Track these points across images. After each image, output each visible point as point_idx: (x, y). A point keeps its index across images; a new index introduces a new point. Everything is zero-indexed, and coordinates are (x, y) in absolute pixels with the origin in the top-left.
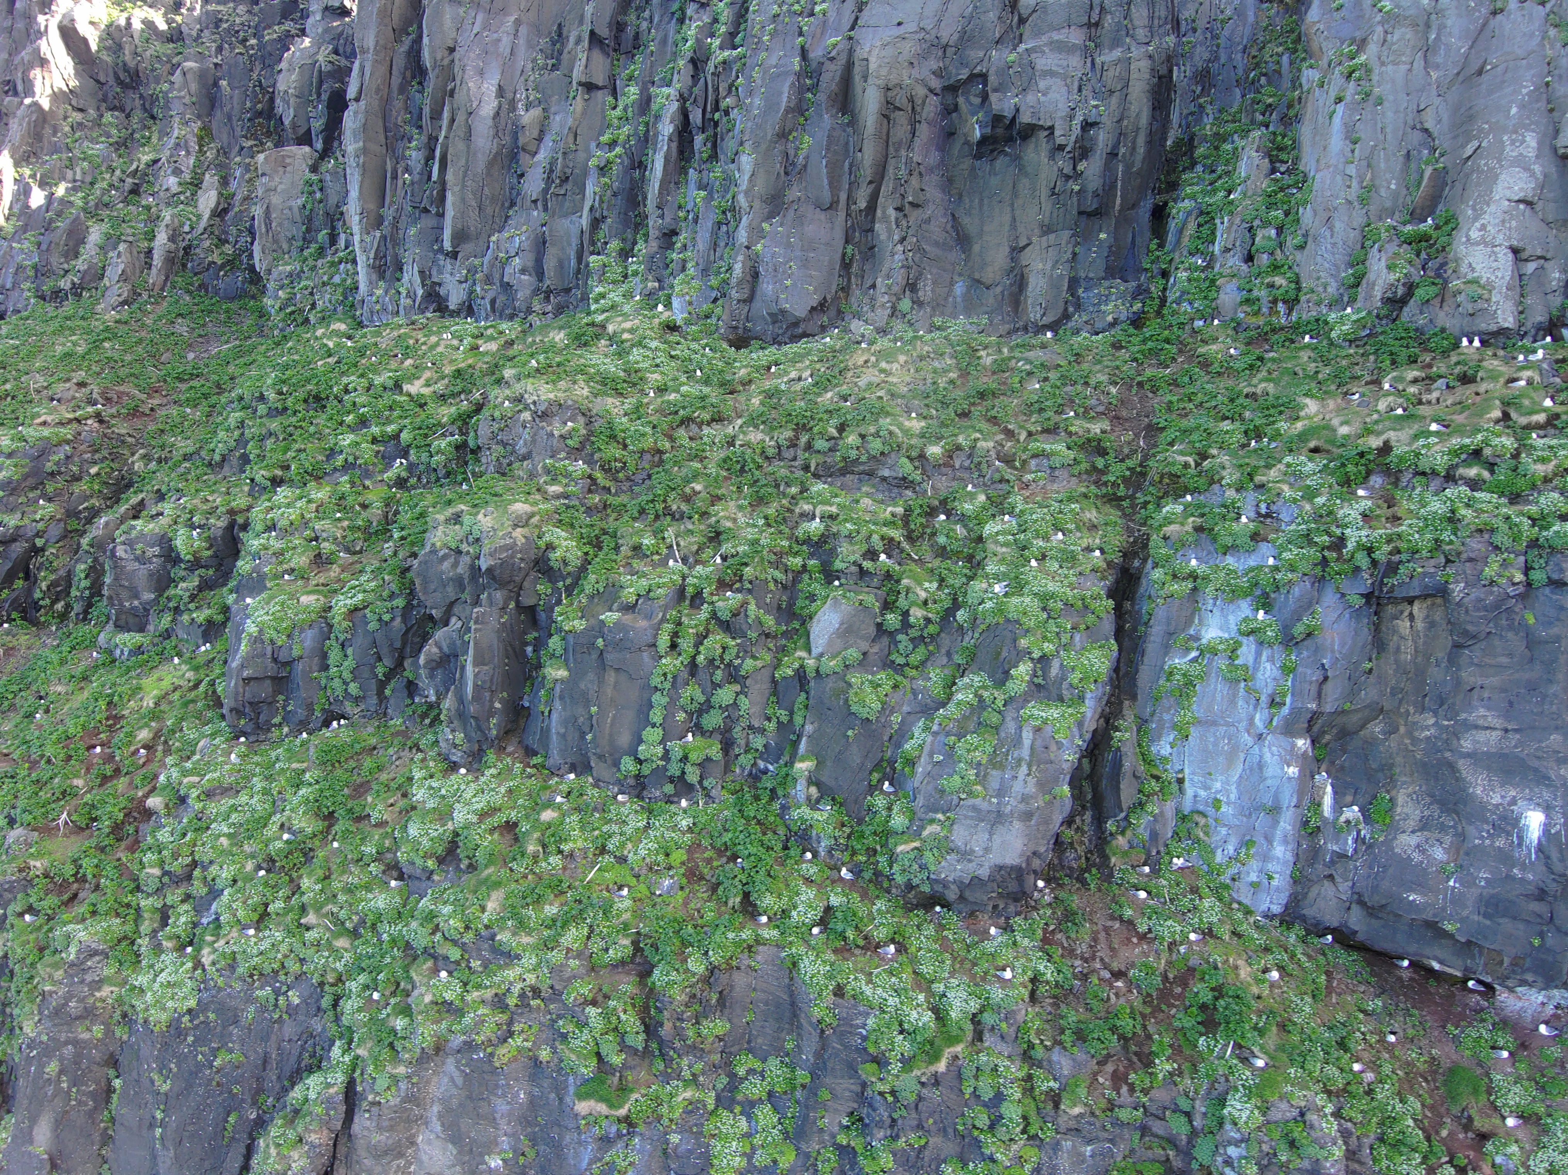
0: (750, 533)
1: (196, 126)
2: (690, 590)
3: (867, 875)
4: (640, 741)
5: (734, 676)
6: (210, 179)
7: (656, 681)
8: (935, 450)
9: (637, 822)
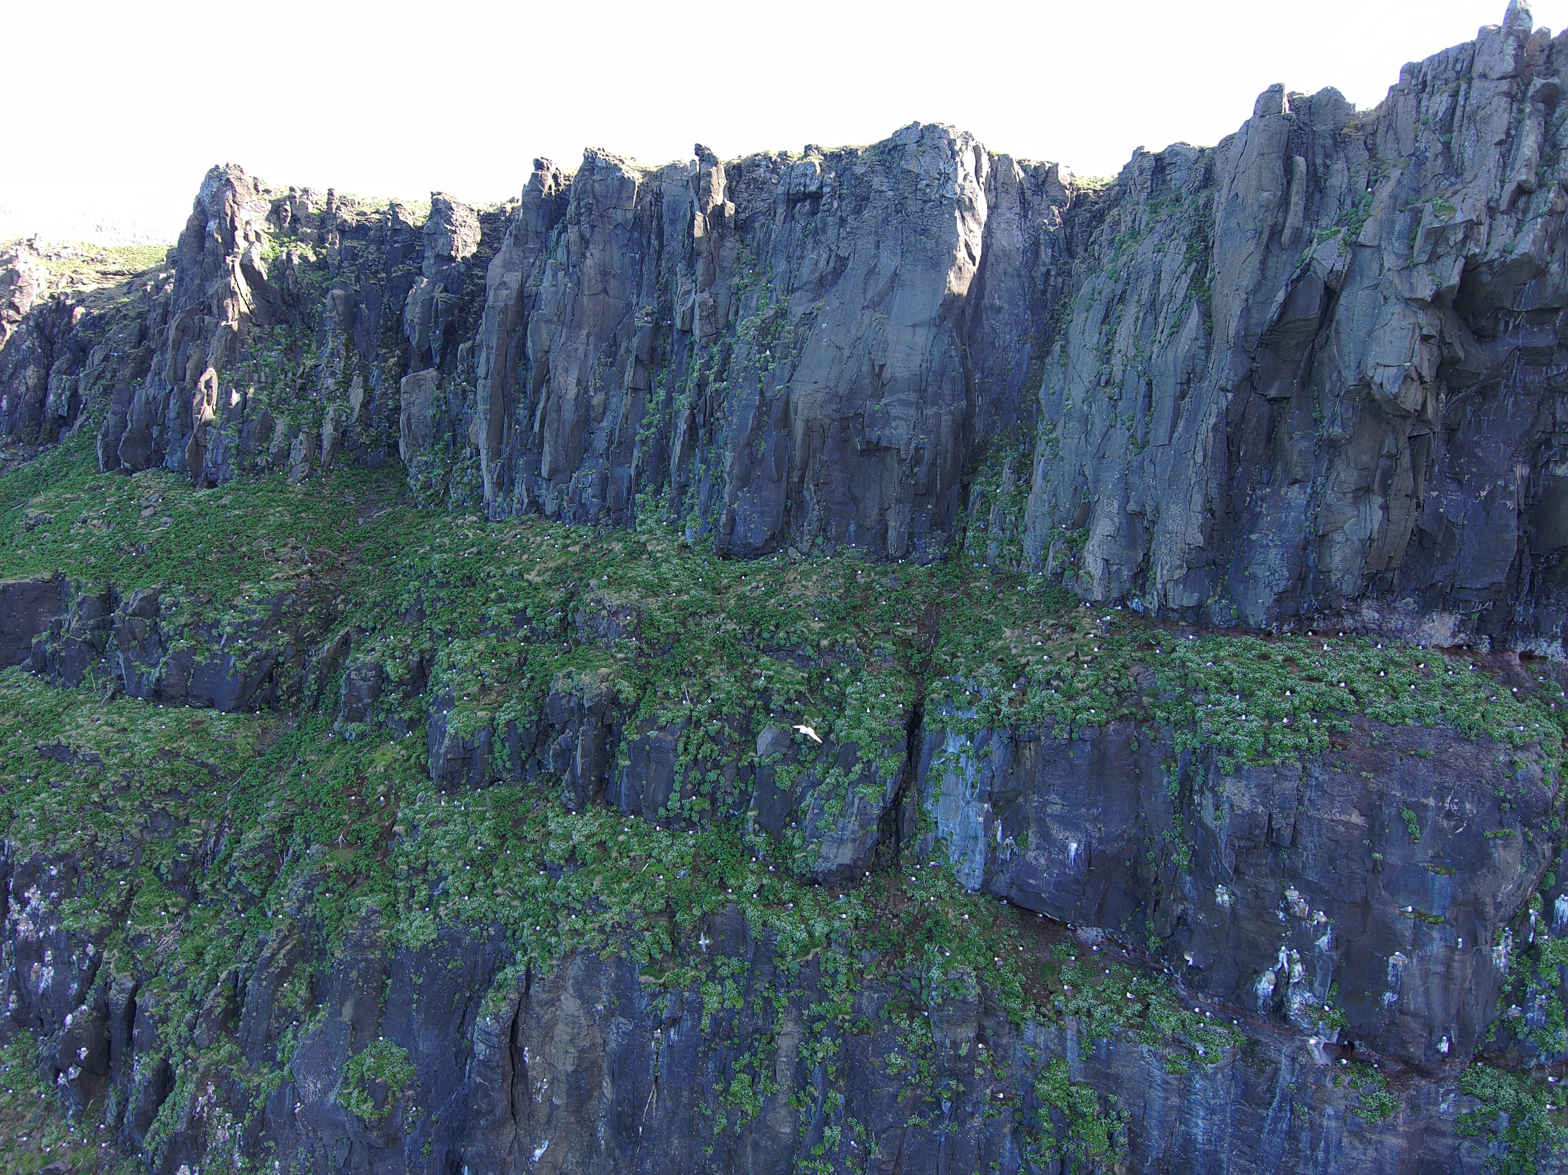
0: (727, 686)
1: (343, 338)
2: (694, 719)
3: (782, 869)
4: (669, 799)
5: (716, 765)
6: (357, 380)
7: (676, 768)
8: (825, 643)
9: (667, 842)
